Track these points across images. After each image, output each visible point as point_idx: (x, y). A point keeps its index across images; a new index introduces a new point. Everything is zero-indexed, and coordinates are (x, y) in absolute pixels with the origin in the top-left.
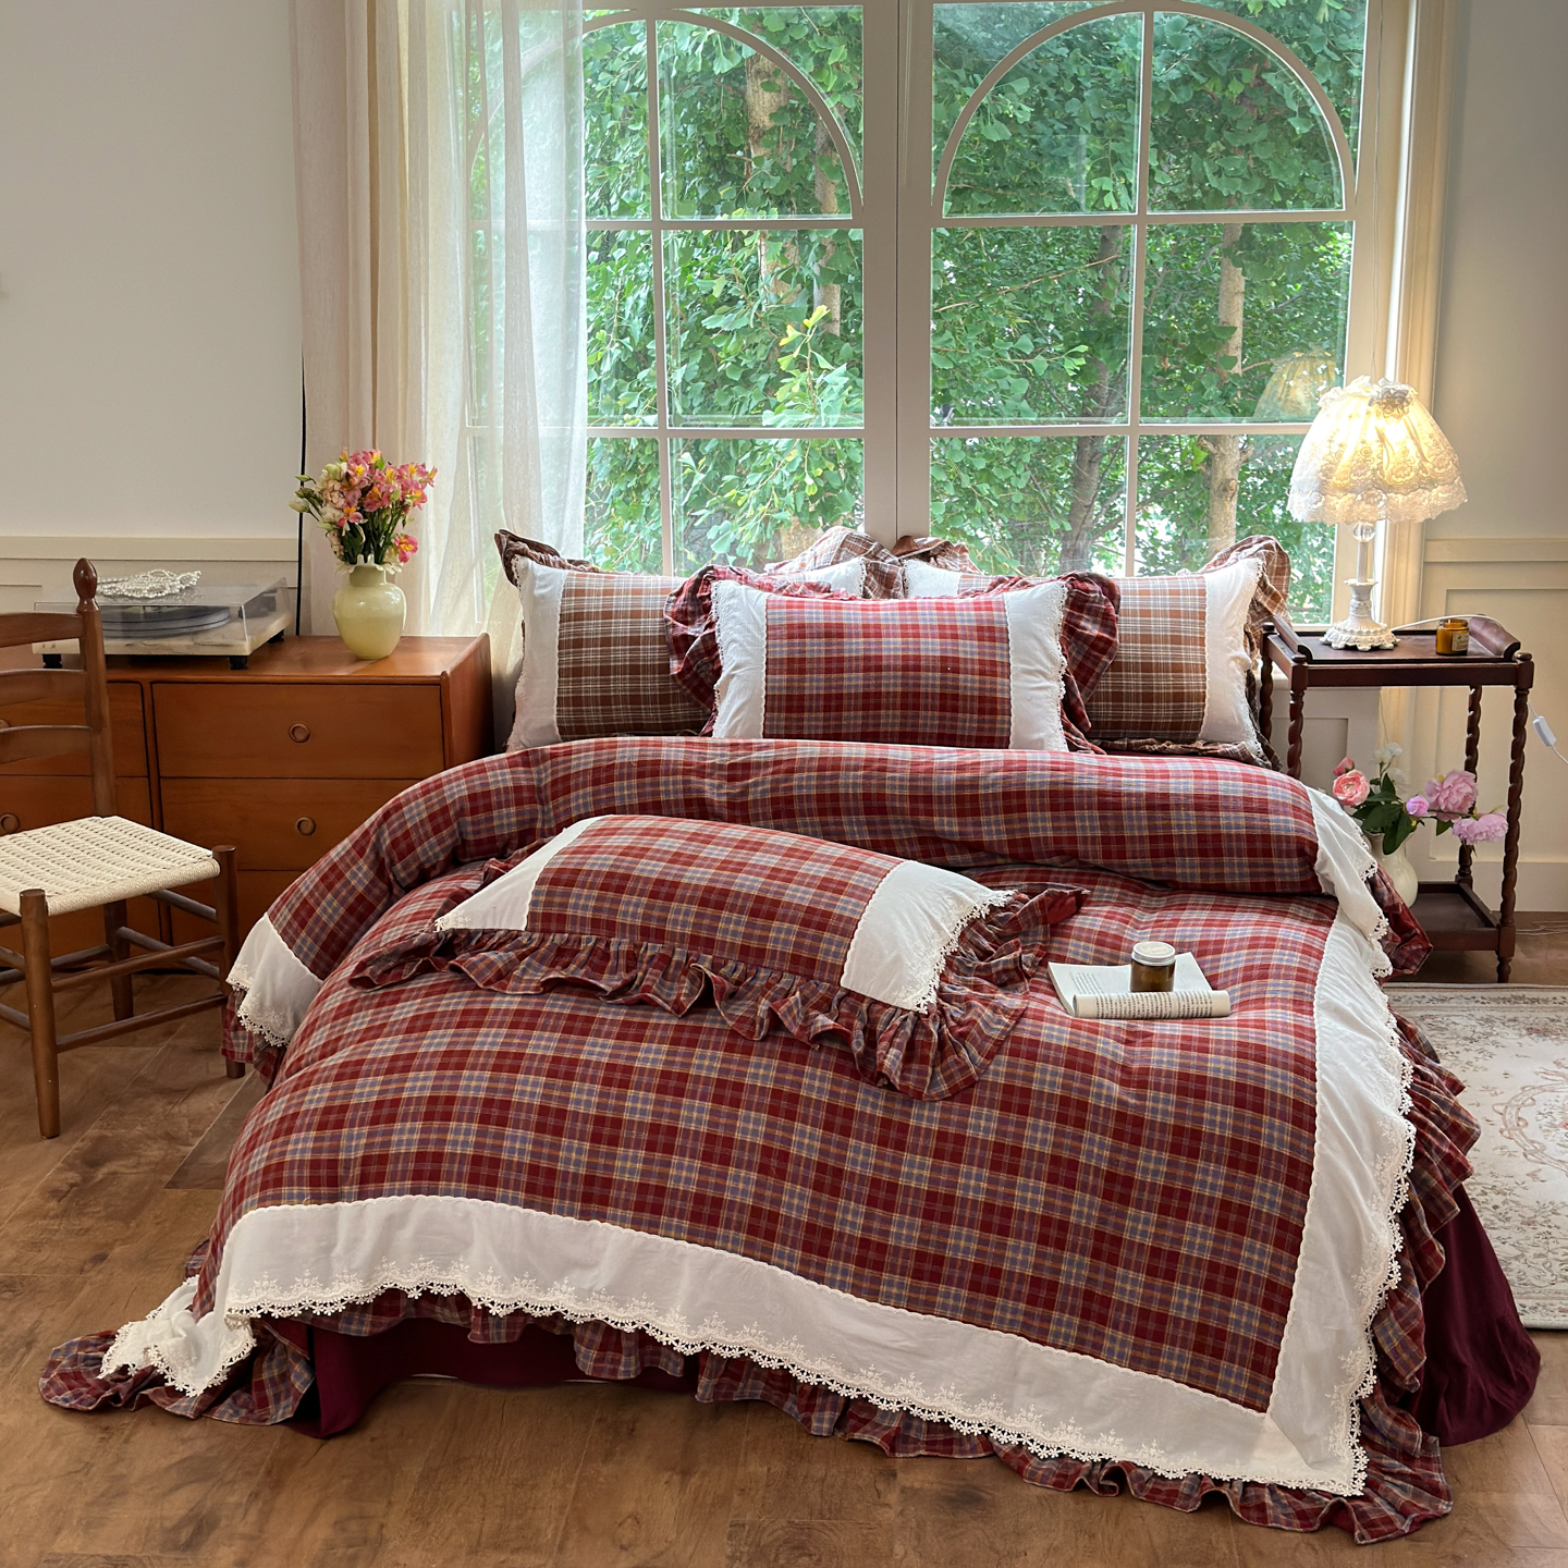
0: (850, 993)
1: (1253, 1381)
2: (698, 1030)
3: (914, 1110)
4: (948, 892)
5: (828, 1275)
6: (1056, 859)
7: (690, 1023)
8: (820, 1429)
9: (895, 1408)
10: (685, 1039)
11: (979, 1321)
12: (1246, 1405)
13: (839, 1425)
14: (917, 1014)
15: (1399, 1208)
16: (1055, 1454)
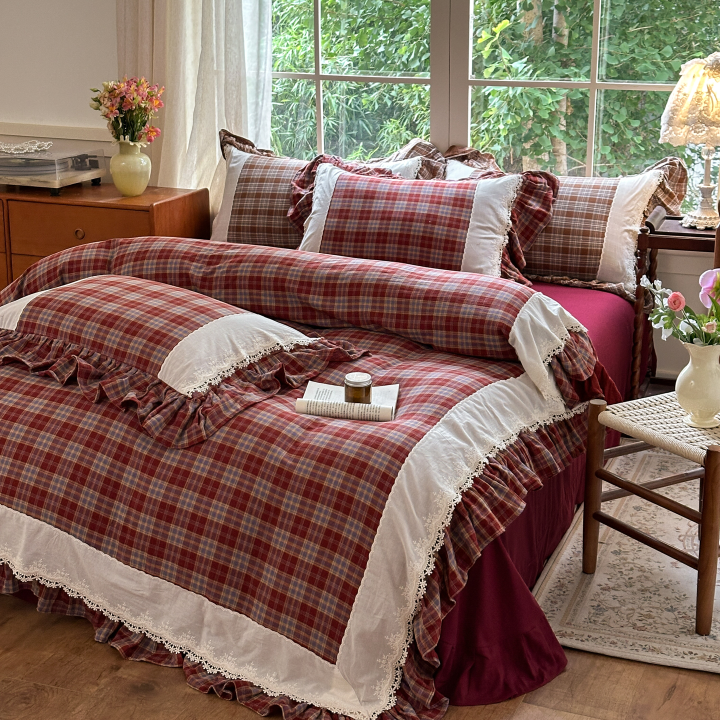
0: (161, 382)
1: (329, 644)
2: (67, 394)
3: (166, 454)
4: (260, 333)
5: (103, 545)
6: (372, 326)
7: (66, 390)
8: (98, 638)
9: (137, 631)
10: (58, 398)
11: (183, 584)
12: (324, 658)
13: (111, 637)
14: (186, 397)
15: (438, 548)
16: (215, 672)
